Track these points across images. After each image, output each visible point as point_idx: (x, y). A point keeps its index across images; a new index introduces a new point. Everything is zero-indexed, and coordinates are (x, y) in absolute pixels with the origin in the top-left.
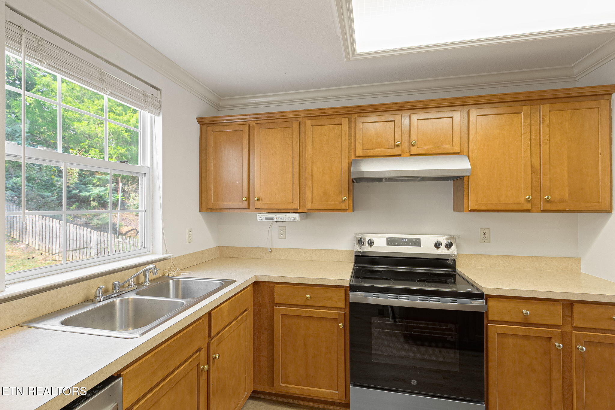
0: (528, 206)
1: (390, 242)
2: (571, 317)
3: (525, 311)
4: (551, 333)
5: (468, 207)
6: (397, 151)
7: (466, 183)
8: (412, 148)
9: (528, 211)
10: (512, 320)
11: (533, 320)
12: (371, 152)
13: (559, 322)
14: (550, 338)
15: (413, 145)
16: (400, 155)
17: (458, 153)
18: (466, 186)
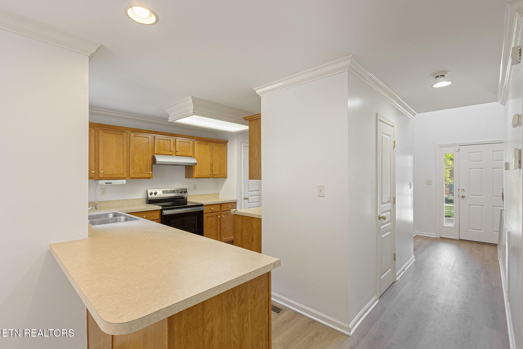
0: (209, 176)
1: (164, 192)
2: (221, 208)
3: (212, 208)
4: (217, 214)
5: (194, 176)
6: (171, 153)
7: (193, 168)
8: (177, 152)
9: (209, 178)
10: (209, 212)
11: (214, 211)
12: (162, 152)
13: (219, 210)
14: (217, 215)
15: (177, 151)
16: (172, 155)
17: (191, 156)
18: (193, 169)
